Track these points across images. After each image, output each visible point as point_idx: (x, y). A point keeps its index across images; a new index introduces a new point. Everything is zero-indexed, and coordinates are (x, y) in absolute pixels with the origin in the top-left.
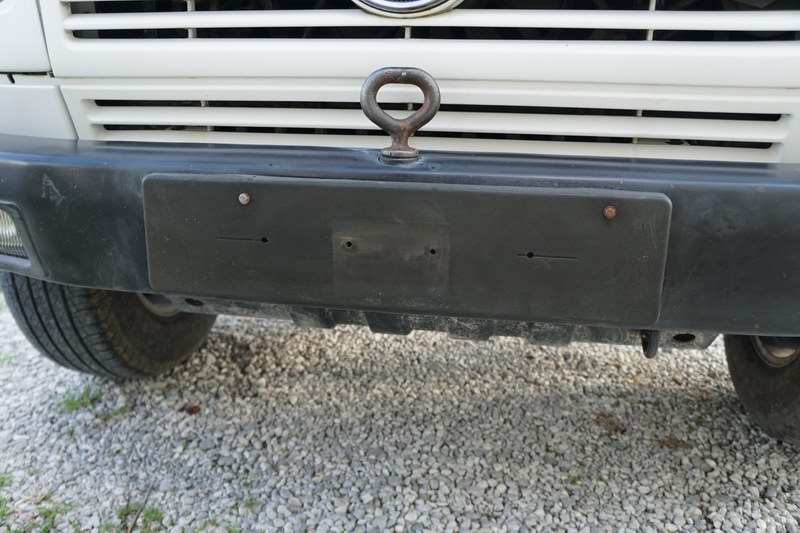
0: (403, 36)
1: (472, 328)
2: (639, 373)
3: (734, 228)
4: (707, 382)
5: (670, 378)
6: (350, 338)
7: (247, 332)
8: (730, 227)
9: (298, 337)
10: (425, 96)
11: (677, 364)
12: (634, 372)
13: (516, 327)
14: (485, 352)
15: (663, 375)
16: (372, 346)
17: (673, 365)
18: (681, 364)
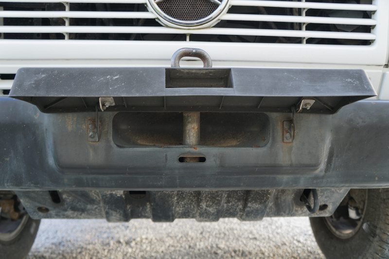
0: (185, 40)
1: (212, 212)
2: (274, 255)
3: (365, 122)
4: (309, 256)
5: (290, 256)
6: (114, 252)
7: (51, 253)
8: (363, 122)
9: (84, 253)
10: (204, 63)
11: (291, 250)
12: (271, 255)
13: (236, 209)
14: (191, 253)
15: (286, 256)
16: (128, 255)
17: (290, 251)
18: (293, 250)
